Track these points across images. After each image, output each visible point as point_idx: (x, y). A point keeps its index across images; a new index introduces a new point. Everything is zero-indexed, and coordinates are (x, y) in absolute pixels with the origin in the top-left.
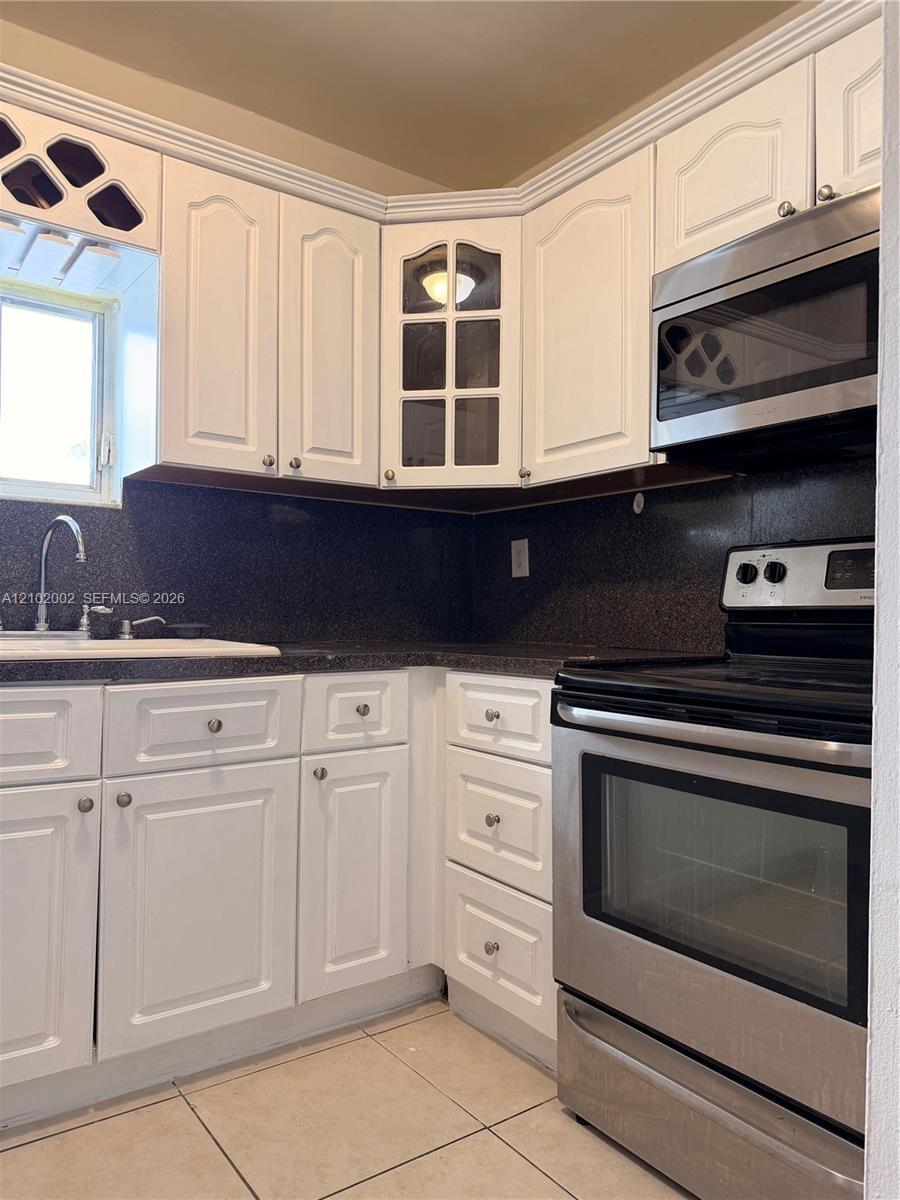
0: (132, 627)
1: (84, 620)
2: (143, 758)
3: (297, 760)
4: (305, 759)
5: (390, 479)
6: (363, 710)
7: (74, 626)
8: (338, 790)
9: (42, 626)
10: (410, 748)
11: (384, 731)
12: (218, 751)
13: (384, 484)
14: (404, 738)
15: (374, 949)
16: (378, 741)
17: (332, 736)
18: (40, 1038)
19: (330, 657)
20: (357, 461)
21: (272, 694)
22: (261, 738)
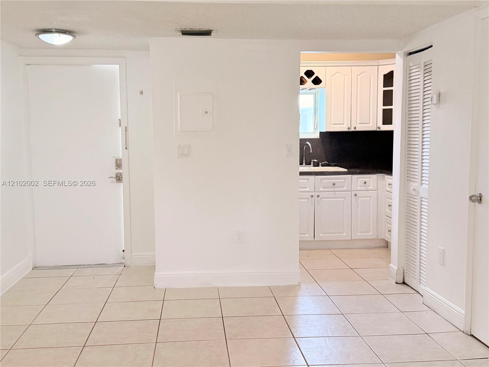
0: (321, 164)
1: (312, 163)
2: (321, 189)
3: (351, 192)
4: (352, 192)
5: (379, 128)
6: (365, 183)
7: (310, 164)
8: (360, 199)
9: (304, 164)
10: (377, 192)
11: (371, 187)
12: (335, 189)
13: (378, 130)
14: (376, 189)
15: (369, 232)
16: (369, 189)
17: (358, 188)
18: (306, 234)
19: (357, 172)
20: (371, 125)
21: (345, 179)
22: (343, 187)
